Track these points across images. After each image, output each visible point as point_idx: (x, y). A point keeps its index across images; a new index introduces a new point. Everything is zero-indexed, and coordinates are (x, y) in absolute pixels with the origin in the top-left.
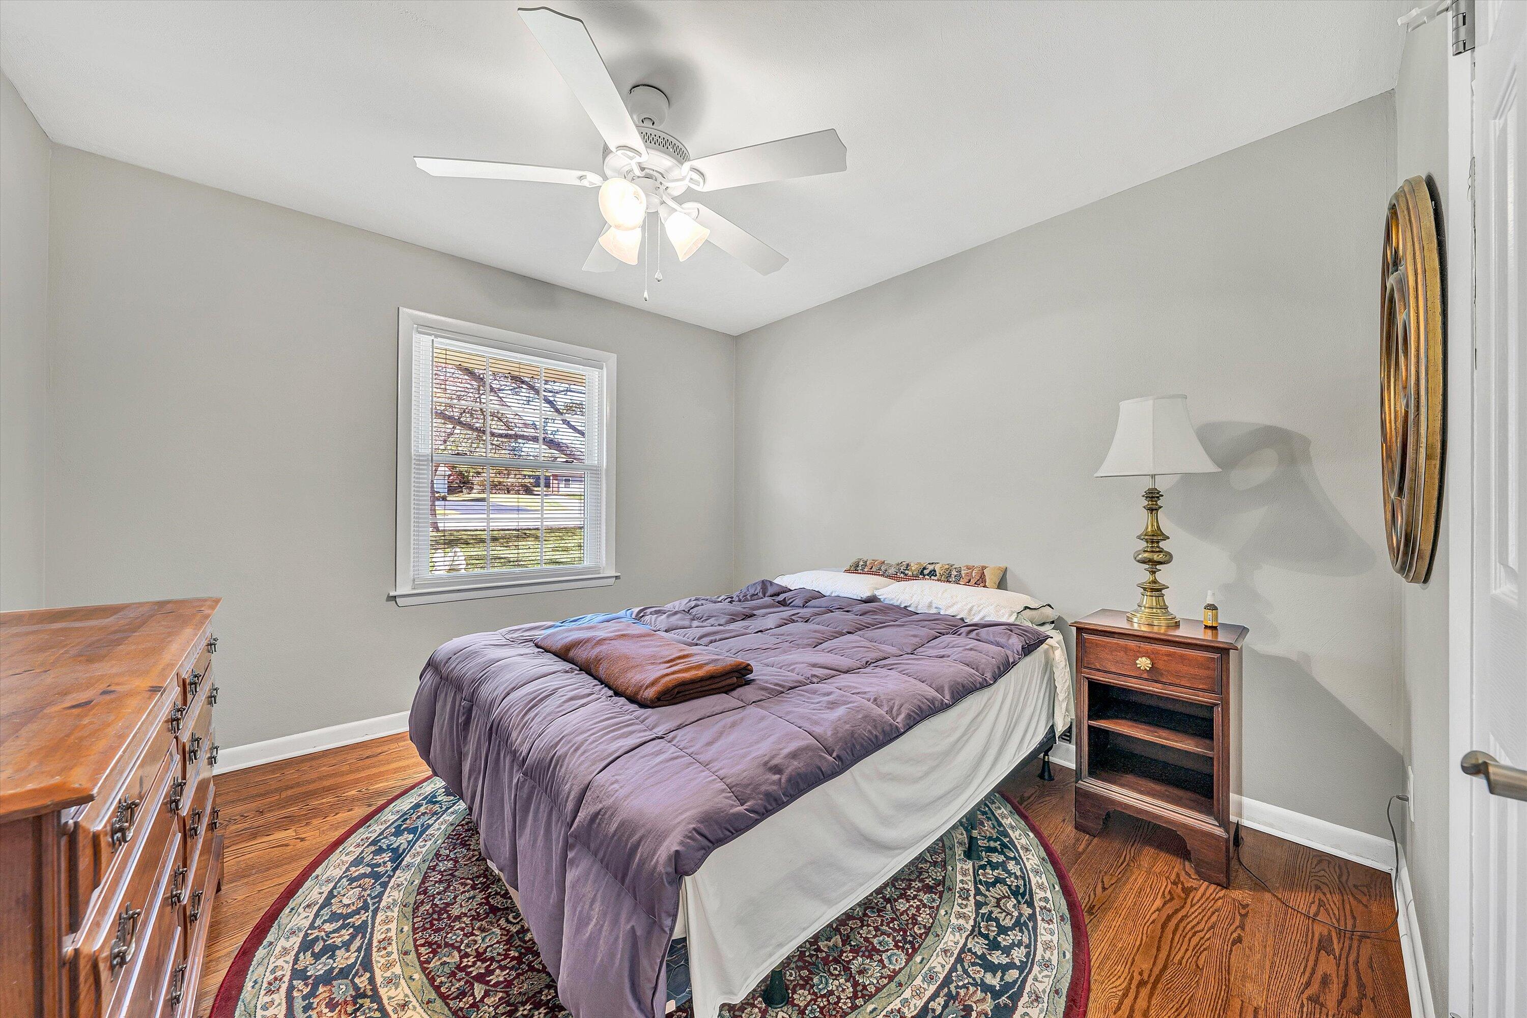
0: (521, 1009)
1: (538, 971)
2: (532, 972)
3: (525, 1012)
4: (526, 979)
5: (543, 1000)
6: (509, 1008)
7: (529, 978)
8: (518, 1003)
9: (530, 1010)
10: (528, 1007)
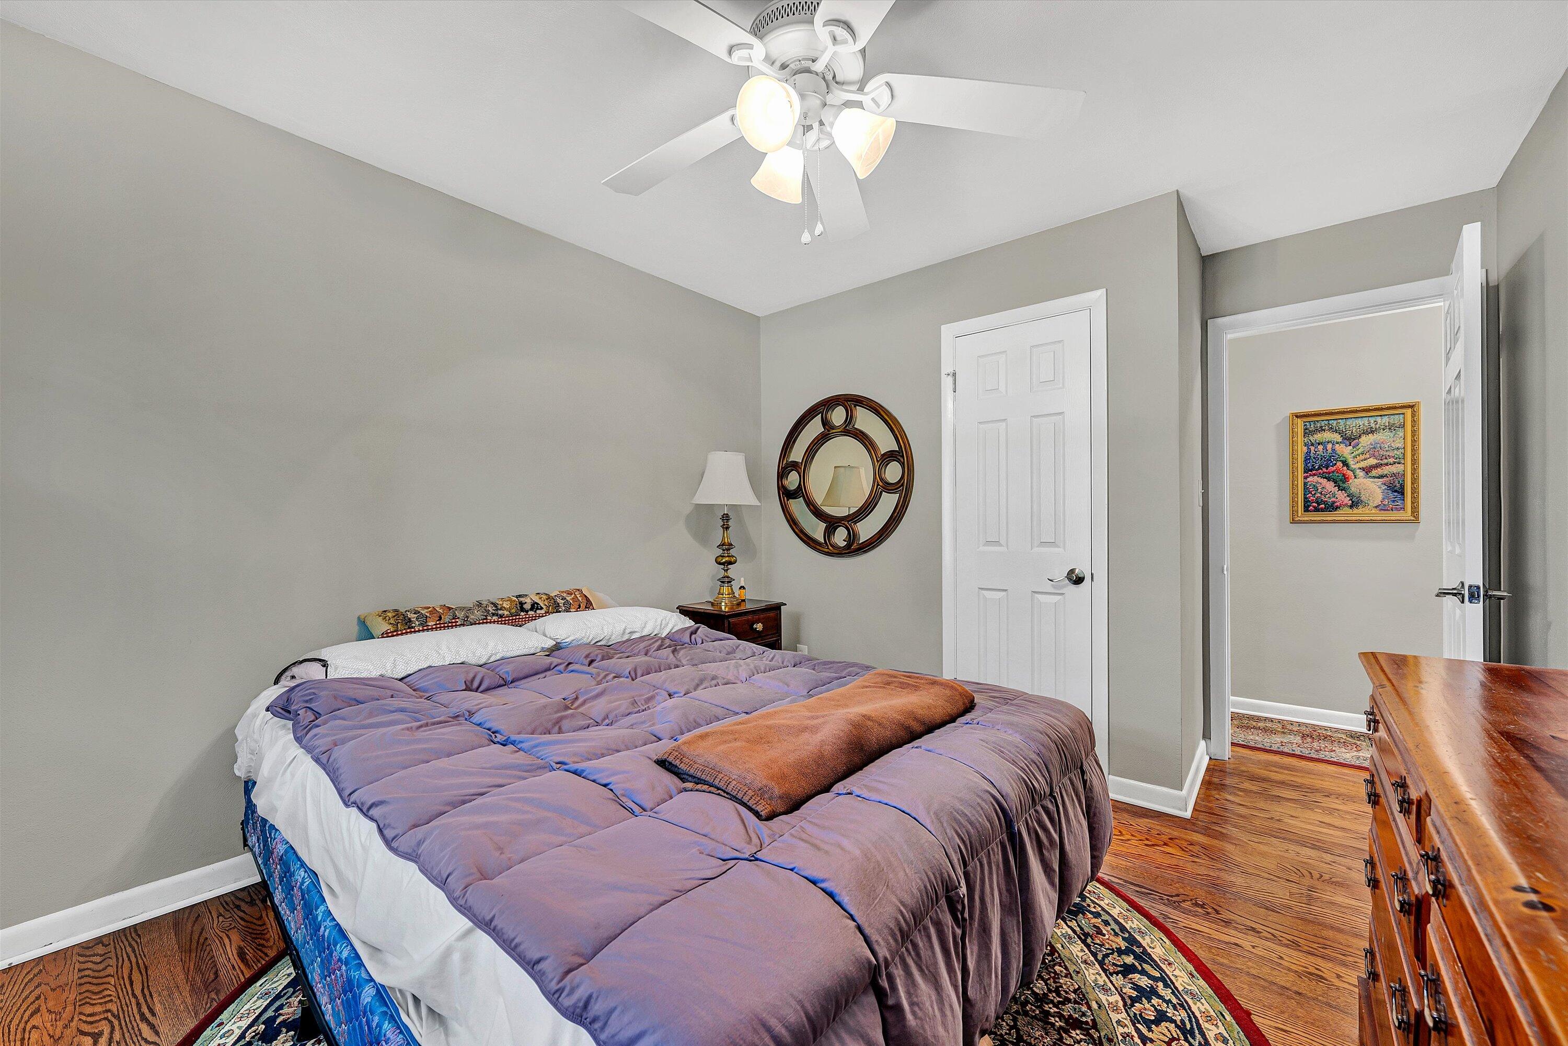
0: (1057, 1024)
1: (1018, 1031)
2: (1022, 1036)
3: (1057, 1019)
4: (1032, 1037)
5: (1040, 1011)
6: (1064, 1035)
7: (1029, 1036)
8: (1055, 1030)
9: (1053, 1017)
10: (1052, 1020)
